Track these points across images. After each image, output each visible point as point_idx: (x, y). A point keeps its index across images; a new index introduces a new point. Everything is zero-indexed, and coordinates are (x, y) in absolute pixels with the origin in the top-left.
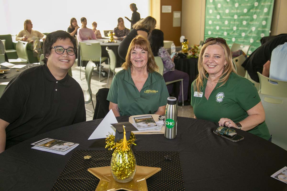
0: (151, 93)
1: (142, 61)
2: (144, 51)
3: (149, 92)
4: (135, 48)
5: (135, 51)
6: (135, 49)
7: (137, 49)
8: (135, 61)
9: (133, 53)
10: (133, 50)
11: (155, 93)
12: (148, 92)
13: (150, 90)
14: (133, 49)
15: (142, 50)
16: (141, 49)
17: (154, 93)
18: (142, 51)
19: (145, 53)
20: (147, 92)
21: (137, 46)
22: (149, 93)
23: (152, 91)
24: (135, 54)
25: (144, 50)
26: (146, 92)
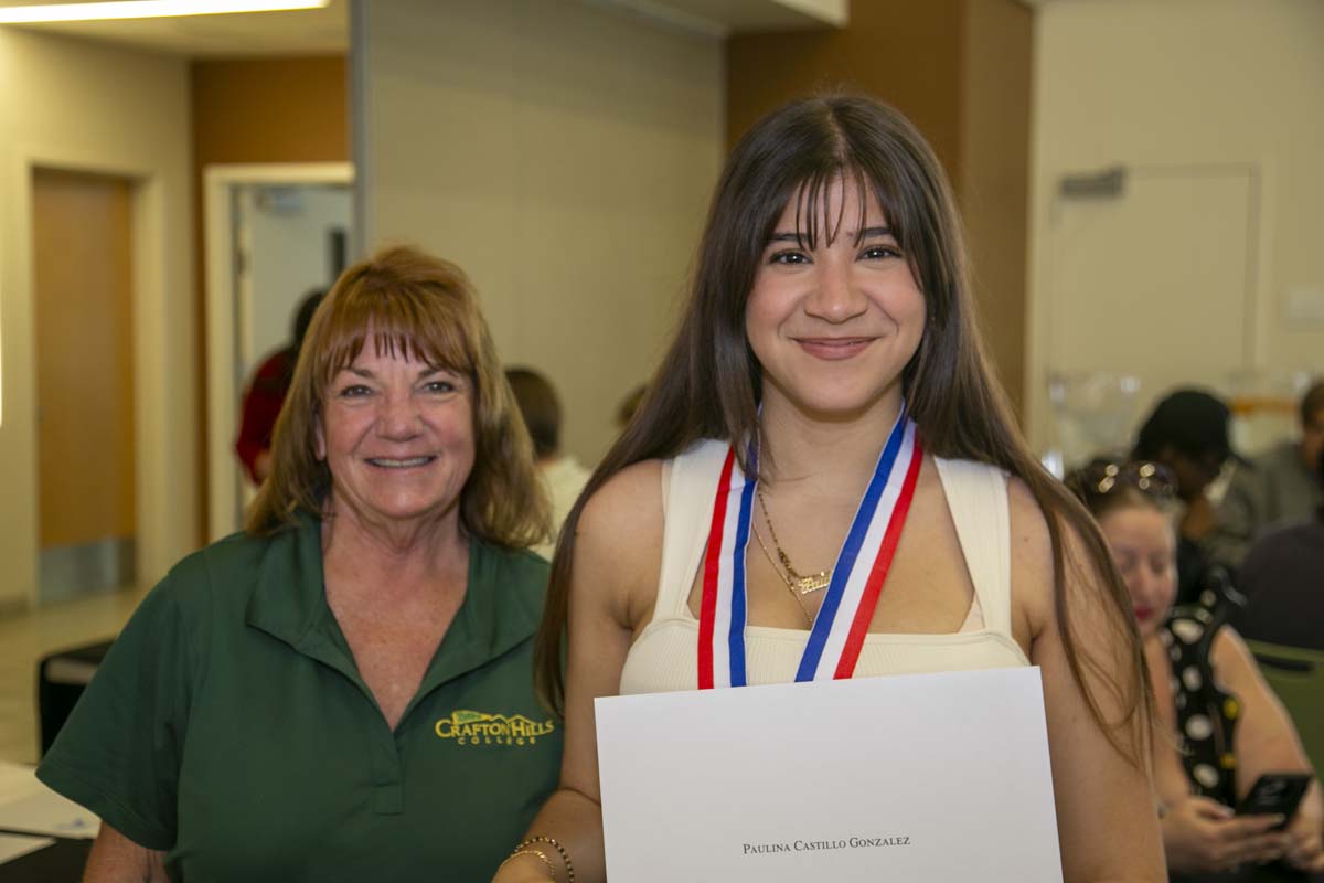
0: (493, 738)
1: (431, 459)
2: (440, 376)
3: (480, 734)
4: (370, 347)
5: (365, 373)
6: (368, 360)
7: (386, 361)
8: (370, 461)
9: (345, 393)
10: (350, 368)
11: (527, 739)
12: (467, 730)
13: (485, 717)
14: (347, 362)
15: (422, 367)
16: (419, 354)
17: (521, 742)
18: (424, 374)
19: (451, 388)
20: (455, 731)
21: (385, 329)
22: (476, 741)
23: (501, 728)
24: (361, 400)
25: (445, 364)
26: (446, 728)
